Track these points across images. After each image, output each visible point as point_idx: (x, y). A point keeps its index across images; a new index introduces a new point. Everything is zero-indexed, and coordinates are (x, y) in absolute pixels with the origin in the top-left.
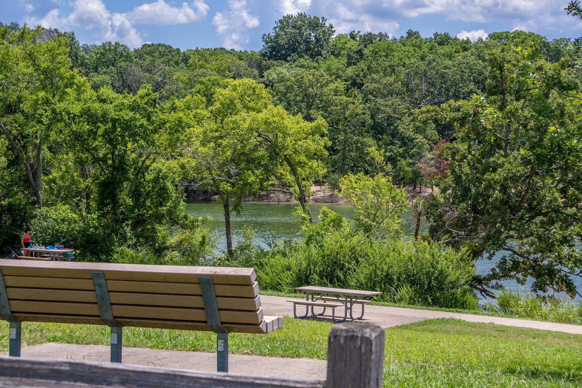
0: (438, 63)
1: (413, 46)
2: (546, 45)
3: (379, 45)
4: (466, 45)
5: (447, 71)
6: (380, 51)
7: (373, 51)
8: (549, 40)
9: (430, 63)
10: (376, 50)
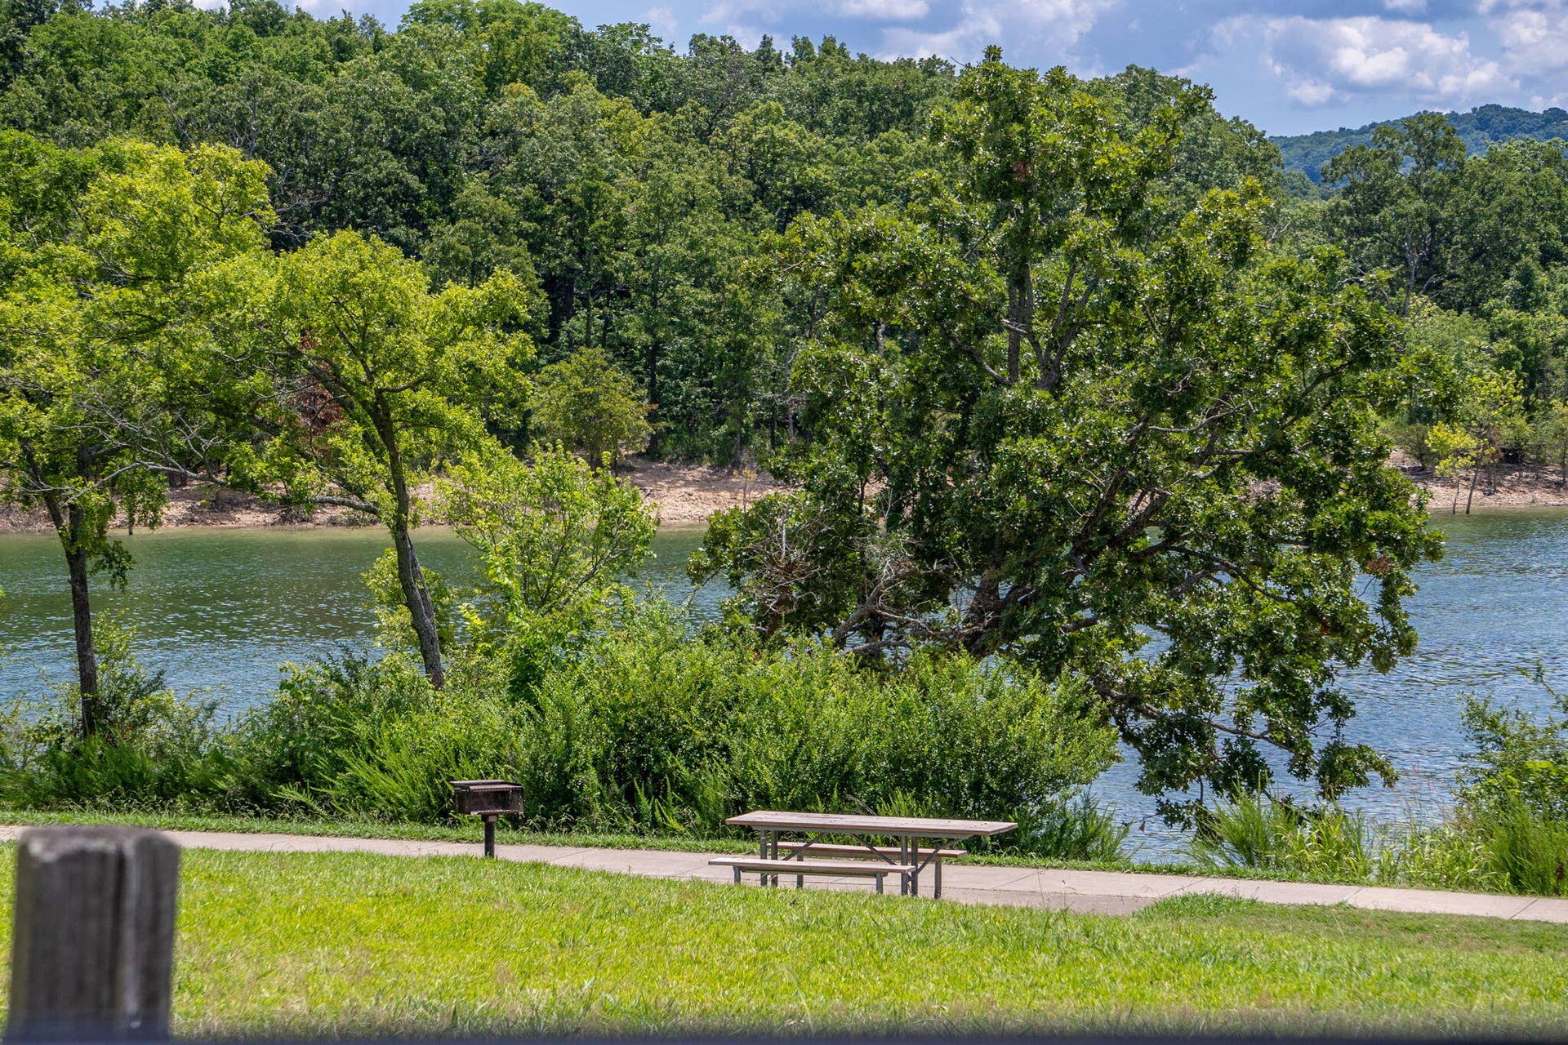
0: (282, 90)
1: (176, 35)
2: (582, 42)
3: (71, 28)
4: (342, 36)
5: (310, 114)
6: (76, 47)
7: (55, 45)
8: (589, 27)
9: (253, 91)
10: (65, 43)
